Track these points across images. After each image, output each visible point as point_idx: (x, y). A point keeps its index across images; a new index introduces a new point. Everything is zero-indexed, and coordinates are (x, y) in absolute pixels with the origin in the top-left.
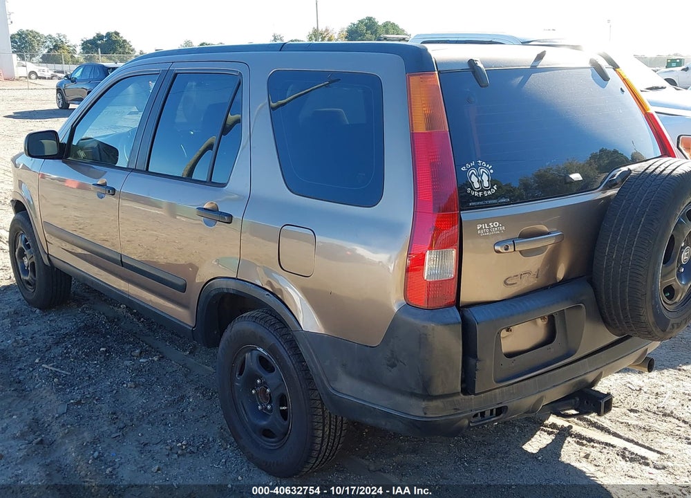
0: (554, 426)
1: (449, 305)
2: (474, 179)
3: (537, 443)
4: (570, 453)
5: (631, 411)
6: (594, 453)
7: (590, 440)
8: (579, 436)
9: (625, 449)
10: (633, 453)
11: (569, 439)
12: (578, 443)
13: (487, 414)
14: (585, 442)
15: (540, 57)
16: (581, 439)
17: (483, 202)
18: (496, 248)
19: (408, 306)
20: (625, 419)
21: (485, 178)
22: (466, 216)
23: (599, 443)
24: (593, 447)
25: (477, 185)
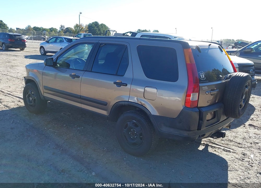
0: (204, 144)
1: (196, 107)
2: (201, 76)
3: (201, 148)
4: (210, 150)
5: (222, 140)
6: (217, 150)
7: (215, 147)
8: (211, 146)
9: (224, 149)
10: (226, 150)
11: (209, 147)
12: (211, 148)
13: (201, 136)
14: (213, 147)
15: (210, 45)
16: (212, 147)
17: (203, 81)
18: (207, 93)
19: (185, 107)
20: (221, 142)
21: (203, 75)
22: (200, 85)
23: (217, 147)
24: (216, 148)
25: (202, 77)
